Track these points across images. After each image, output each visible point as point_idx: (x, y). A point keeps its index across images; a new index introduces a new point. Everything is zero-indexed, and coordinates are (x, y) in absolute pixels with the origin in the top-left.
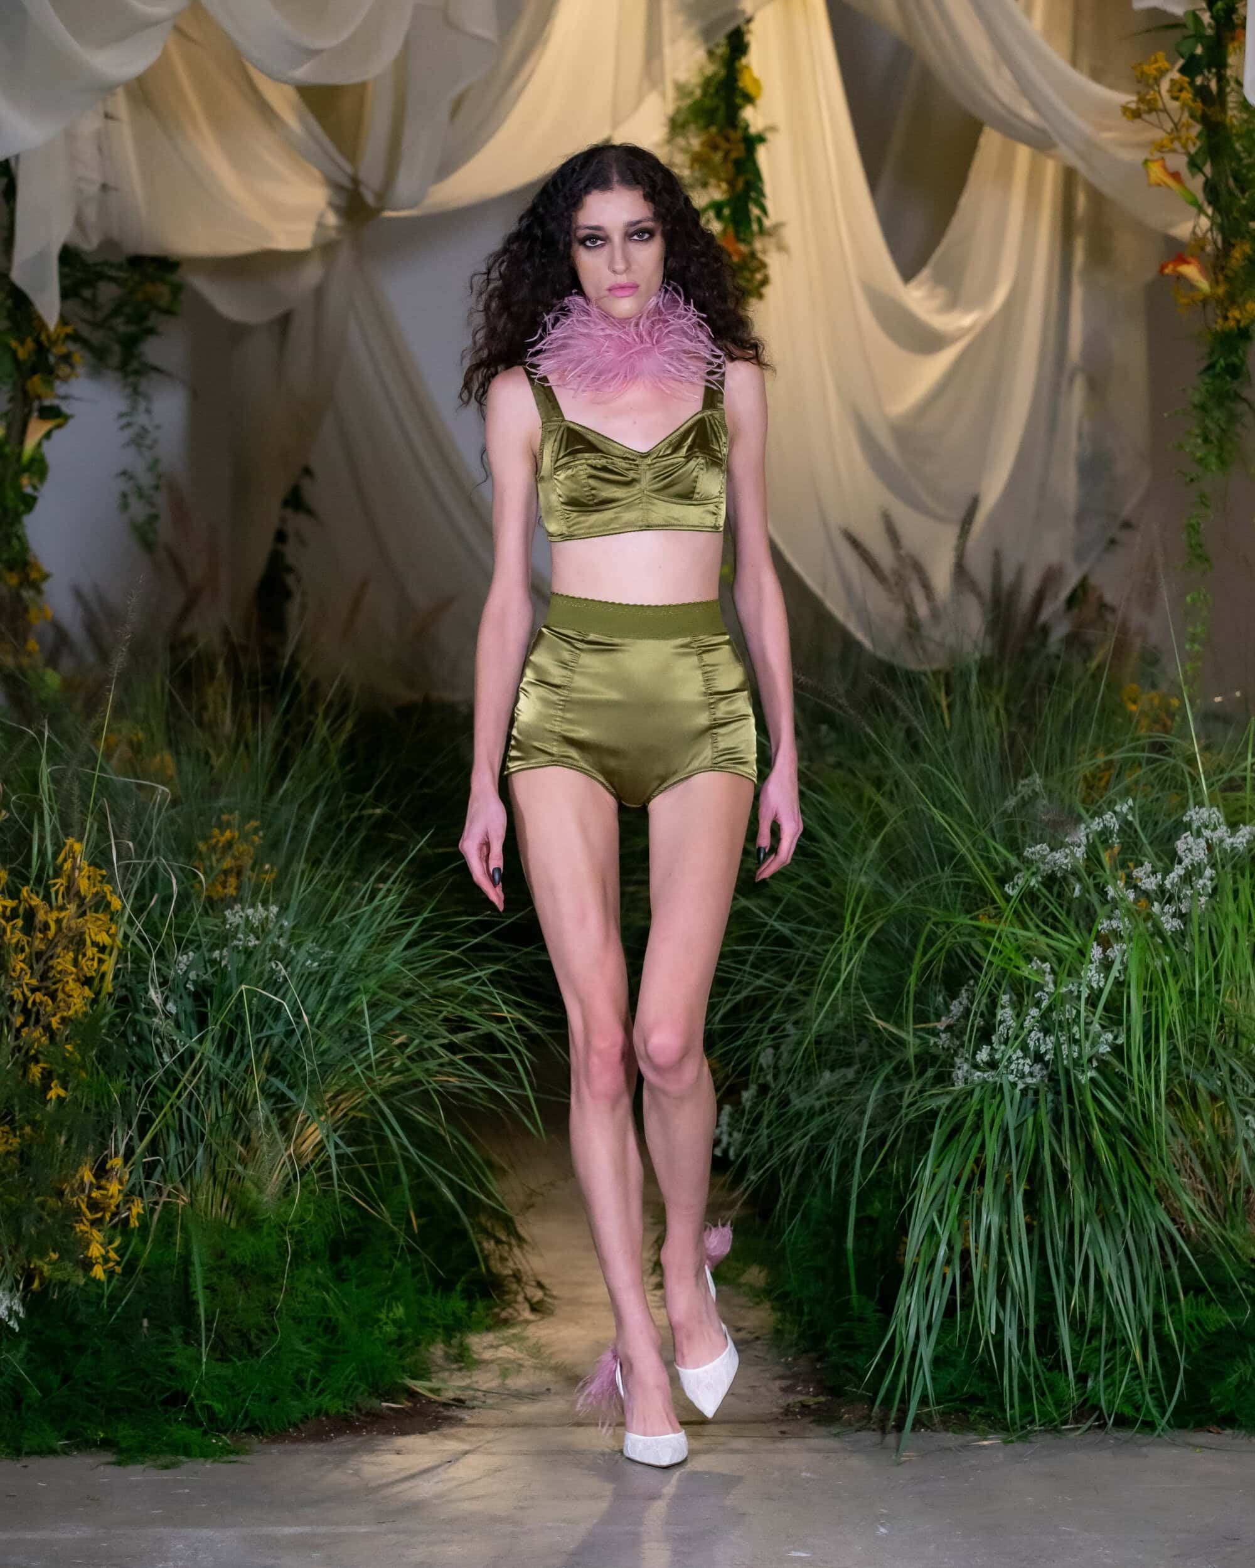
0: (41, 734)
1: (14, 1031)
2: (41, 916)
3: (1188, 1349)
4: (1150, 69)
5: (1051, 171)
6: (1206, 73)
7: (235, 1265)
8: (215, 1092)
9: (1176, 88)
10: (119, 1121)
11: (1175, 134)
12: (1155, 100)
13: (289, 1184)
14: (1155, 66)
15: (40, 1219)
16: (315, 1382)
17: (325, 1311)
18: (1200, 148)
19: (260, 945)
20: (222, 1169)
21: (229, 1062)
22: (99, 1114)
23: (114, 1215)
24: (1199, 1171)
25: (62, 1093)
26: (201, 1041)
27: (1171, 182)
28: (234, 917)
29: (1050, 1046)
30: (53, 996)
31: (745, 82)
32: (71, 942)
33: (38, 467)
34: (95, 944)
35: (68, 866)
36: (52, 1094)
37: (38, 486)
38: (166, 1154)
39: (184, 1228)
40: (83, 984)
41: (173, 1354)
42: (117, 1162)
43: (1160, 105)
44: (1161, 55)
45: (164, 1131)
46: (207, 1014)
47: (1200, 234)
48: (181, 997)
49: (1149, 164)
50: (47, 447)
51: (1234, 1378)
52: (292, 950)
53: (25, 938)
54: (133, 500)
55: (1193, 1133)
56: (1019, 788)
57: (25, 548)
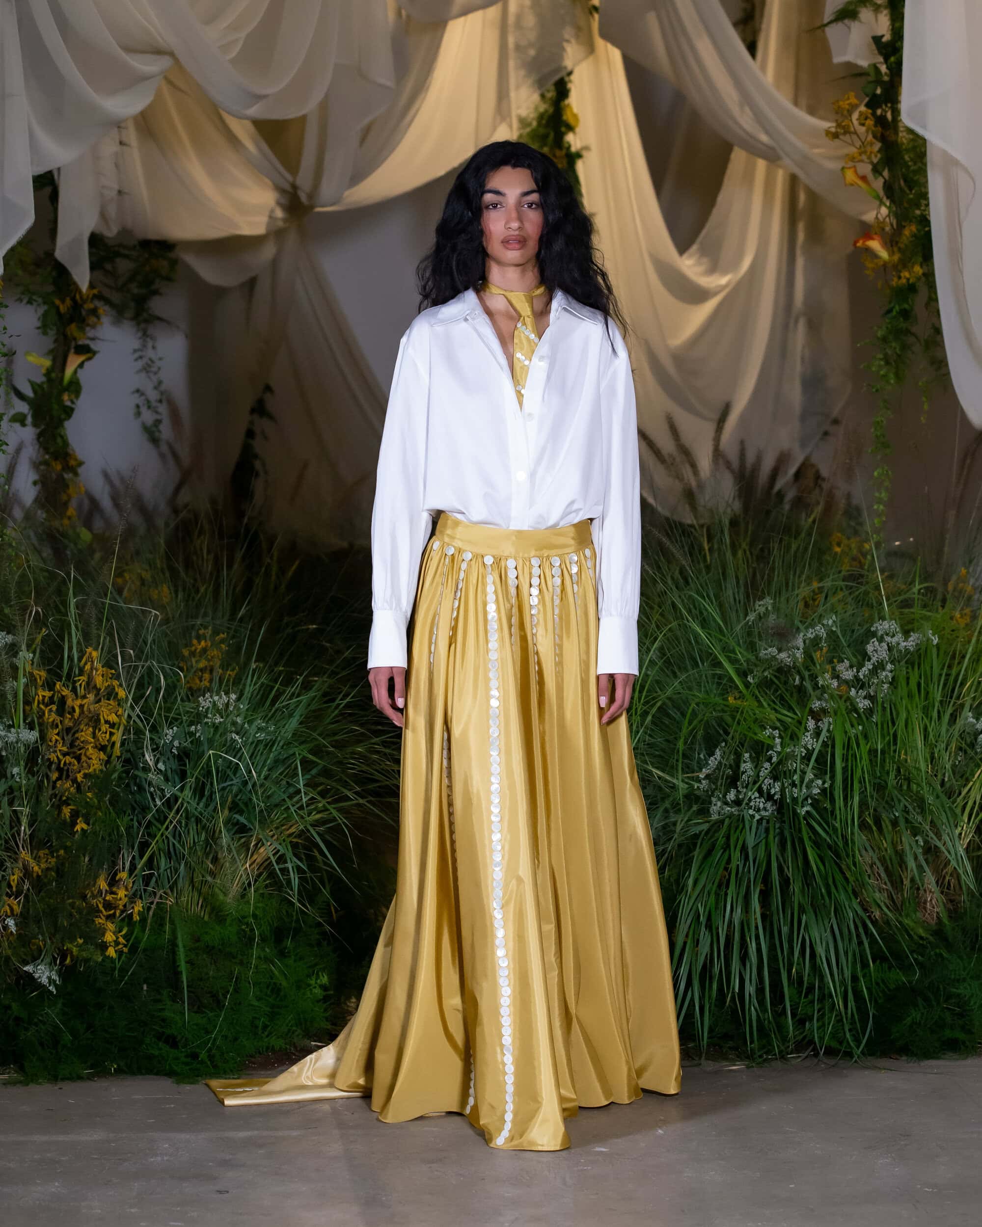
0: (68, 575)
1: (51, 784)
2: (69, 702)
3: (876, 1001)
4: (845, 105)
5: (780, 177)
6: (884, 107)
7: (208, 946)
8: (193, 825)
9: (863, 117)
10: (125, 846)
11: (863, 149)
12: (848, 126)
13: (245, 889)
14: (848, 102)
15: (71, 915)
16: (265, 1027)
17: (272, 978)
18: (880, 159)
19: (224, 722)
20: (198, 879)
21: (201, 805)
22: (111, 841)
23: (122, 912)
24: (883, 875)
25: (85, 827)
26: (182, 789)
27: (860, 183)
28: (205, 702)
29: (778, 789)
30: (78, 758)
31: (567, 117)
32: (90, 721)
33: (75, 387)
34: (107, 722)
35: (88, 667)
36: (78, 828)
37: (75, 400)
38: (159, 869)
39: (172, 922)
40: (100, 750)
41: (164, 1009)
42: (123, 875)
43: (852, 129)
44: (852, 94)
45: (157, 852)
46: (186, 771)
47: (881, 219)
48: (168, 759)
49: (846, 170)
50: (81, 374)
51: (909, 1020)
52: (246, 725)
53: (58, 719)
54: (144, 410)
55: (879, 849)
56: (757, 607)
57: (66, 444)
